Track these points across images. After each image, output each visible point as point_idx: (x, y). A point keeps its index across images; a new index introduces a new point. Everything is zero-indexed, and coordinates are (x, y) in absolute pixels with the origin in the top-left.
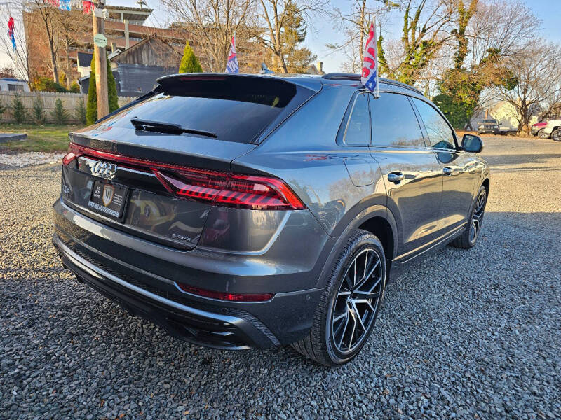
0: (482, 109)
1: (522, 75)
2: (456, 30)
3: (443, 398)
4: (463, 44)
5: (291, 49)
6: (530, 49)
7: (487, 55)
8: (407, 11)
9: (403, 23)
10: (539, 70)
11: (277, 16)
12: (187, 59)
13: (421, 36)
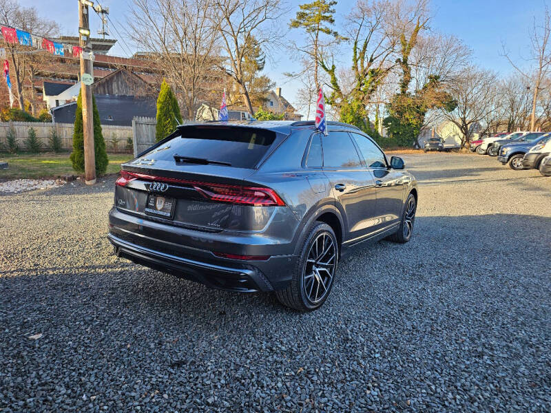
0: (429, 129)
1: (461, 98)
2: (399, 59)
3: (375, 324)
4: (407, 72)
5: (252, 77)
6: (465, 75)
7: (428, 81)
8: (356, 43)
9: (353, 54)
10: (475, 92)
11: (238, 49)
12: (164, 93)
13: (369, 66)
